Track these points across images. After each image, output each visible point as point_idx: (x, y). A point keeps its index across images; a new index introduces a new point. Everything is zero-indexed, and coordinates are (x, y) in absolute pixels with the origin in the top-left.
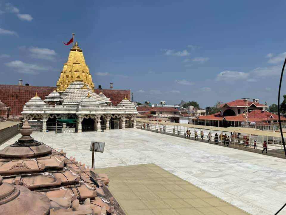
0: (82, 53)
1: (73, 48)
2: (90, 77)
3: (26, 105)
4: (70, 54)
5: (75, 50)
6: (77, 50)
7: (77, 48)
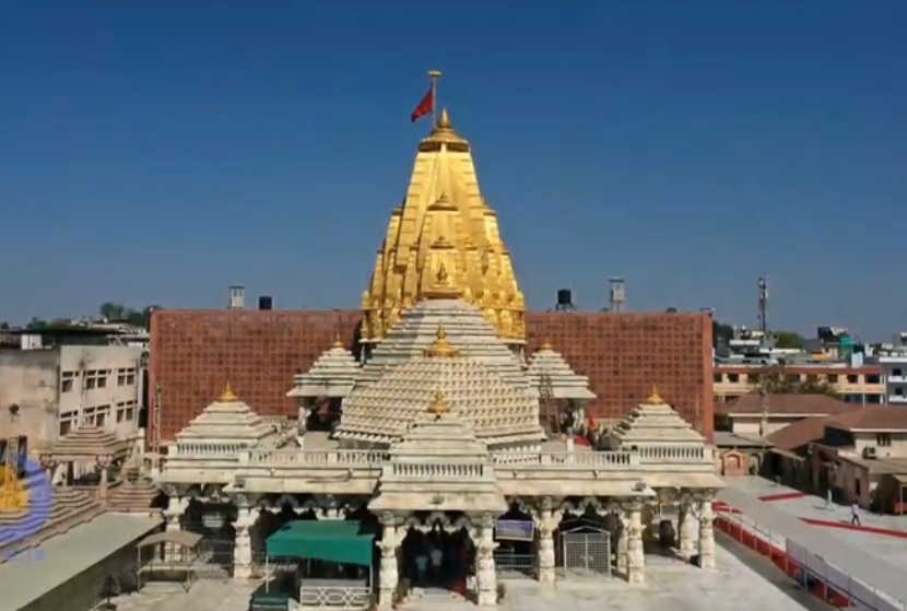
0: (467, 156)
1: (429, 139)
2: (505, 262)
3: (179, 441)
4: (418, 167)
5: (436, 147)
6: (444, 147)
7: (447, 137)
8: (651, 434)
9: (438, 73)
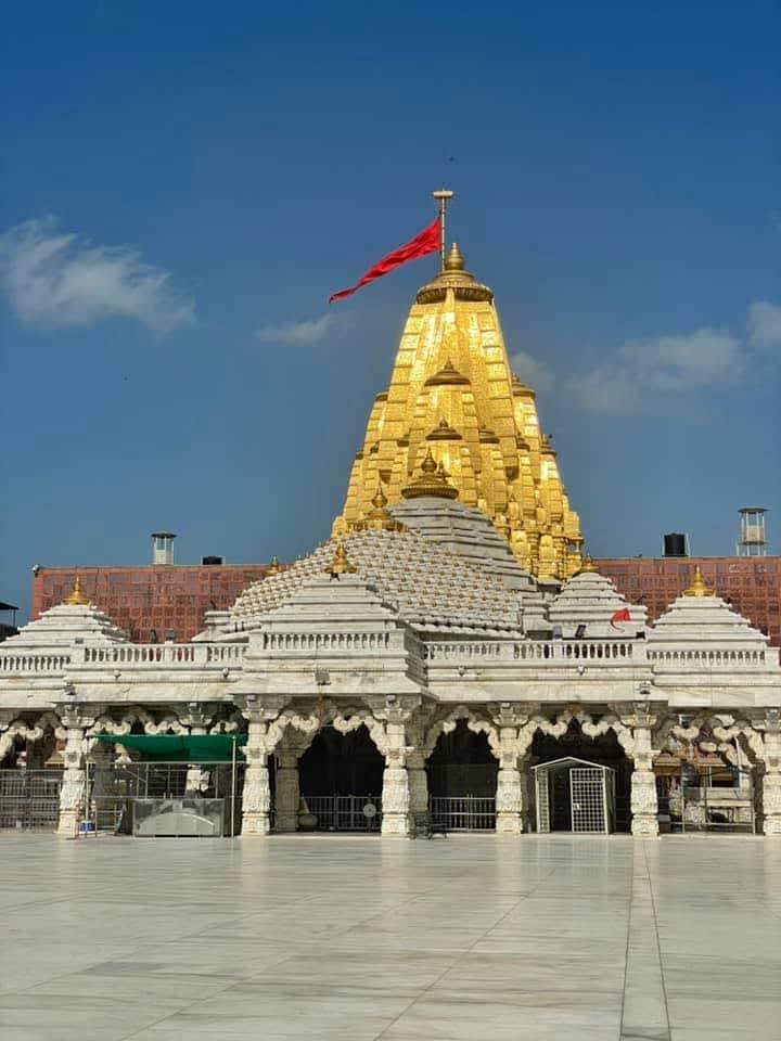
0: (489, 307)
4: (410, 326)
5: (438, 297)
6: (450, 295)
7: (454, 280)
8: (683, 633)
9: (450, 193)
